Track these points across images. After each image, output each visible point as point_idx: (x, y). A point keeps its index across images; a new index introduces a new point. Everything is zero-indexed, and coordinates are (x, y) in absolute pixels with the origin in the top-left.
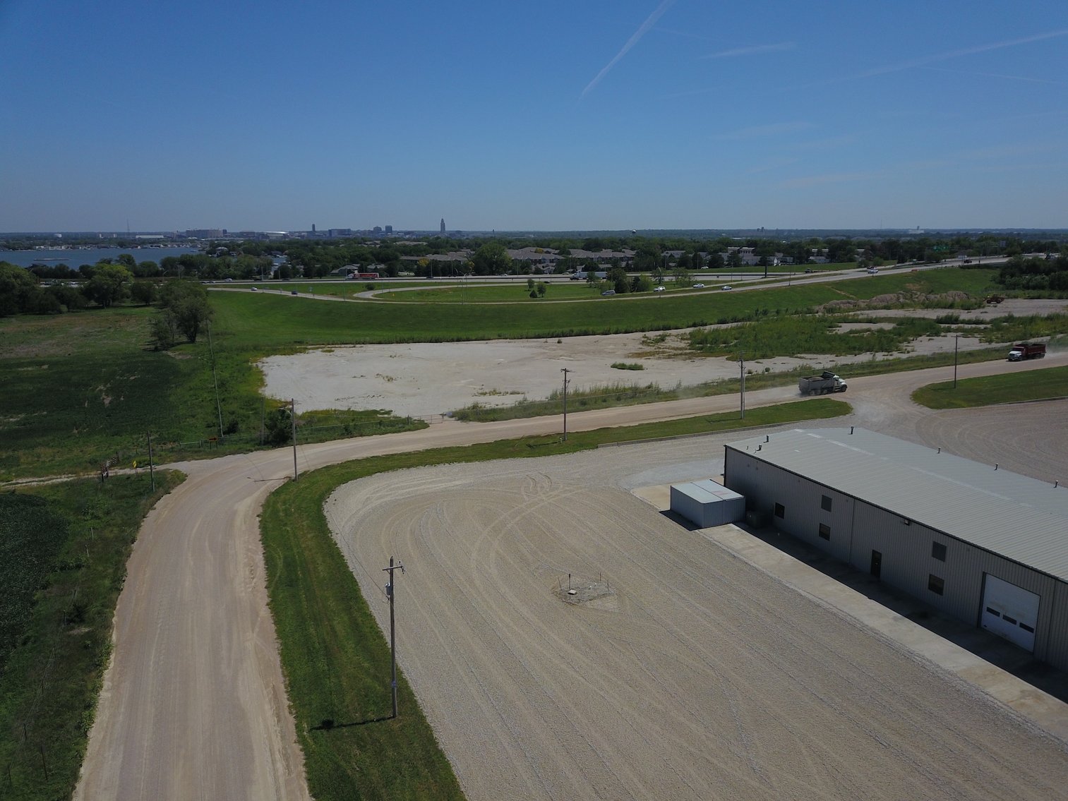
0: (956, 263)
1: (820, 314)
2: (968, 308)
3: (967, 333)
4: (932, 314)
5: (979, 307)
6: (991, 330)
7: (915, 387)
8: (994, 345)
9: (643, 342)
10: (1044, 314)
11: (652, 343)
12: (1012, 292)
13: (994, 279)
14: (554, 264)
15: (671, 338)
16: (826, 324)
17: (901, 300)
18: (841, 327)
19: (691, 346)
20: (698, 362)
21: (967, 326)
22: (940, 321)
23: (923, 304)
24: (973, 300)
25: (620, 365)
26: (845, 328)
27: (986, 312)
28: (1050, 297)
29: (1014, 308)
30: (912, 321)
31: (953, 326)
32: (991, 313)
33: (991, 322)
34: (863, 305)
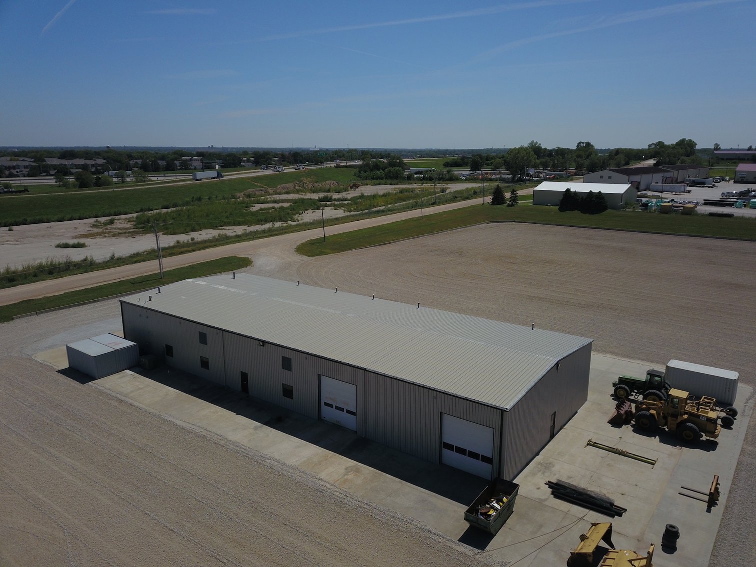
0: (333, 165)
1: (241, 199)
2: (339, 192)
3: (336, 207)
4: (315, 196)
5: (345, 191)
6: (352, 205)
7: (299, 243)
8: (352, 213)
9: (94, 225)
10: (381, 193)
11: (101, 225)
12: (365, 182)
13: (355, 175)
14: (28, 170)
15: (121, 221)
16: (244, 205)
17: (297, 187)
18: (254, 207)
19: (135, 227)
20: (138, 238)
21: (337, 203)
22: (320, 200)
23: (311, 190)
24: (342, 187)
25: (63, 244)
26: (257, 207)
27: (349, 194)
28: (385, 184)
29: (365, 191)
30: (303, 200)
31: (328, 203)
32: (352, 194)
33: (351, 199)
34: (271, 192)
